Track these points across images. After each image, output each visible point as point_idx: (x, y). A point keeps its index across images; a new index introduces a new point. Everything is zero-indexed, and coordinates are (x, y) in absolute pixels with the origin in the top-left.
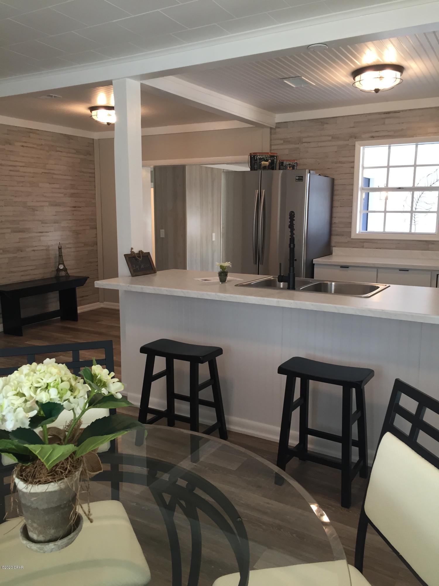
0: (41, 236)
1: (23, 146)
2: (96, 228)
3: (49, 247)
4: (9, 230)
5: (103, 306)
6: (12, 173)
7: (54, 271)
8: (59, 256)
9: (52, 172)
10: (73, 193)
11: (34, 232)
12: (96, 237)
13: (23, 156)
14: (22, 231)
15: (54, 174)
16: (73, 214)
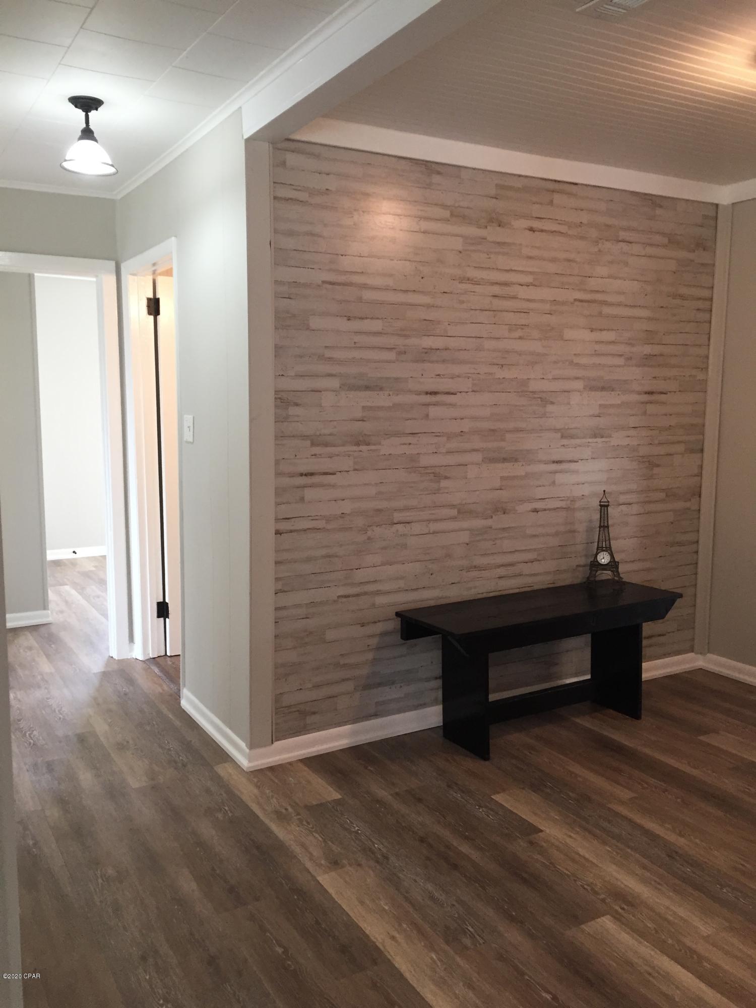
0: (556, 472)
1: (531, 230)
2: (702, 451)
3: (573, 500)
4: (477, 457)
5: (704, 664)
6: (498, 304)
7: (584, 566)
8: (600, 527)
9: (599, 297)
10: (650, 355)
11: (540, 461)
12: (700, 475)
13: (530, 258)
14: (512, 458)
15: (605, 303)
16: (645, 413)
